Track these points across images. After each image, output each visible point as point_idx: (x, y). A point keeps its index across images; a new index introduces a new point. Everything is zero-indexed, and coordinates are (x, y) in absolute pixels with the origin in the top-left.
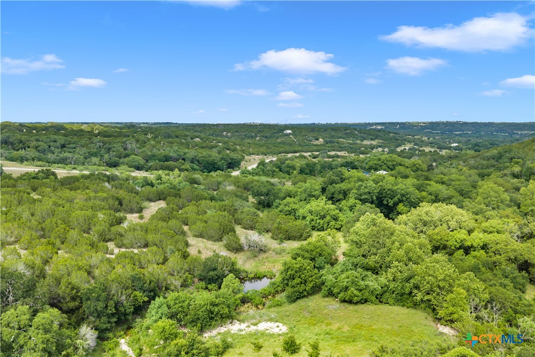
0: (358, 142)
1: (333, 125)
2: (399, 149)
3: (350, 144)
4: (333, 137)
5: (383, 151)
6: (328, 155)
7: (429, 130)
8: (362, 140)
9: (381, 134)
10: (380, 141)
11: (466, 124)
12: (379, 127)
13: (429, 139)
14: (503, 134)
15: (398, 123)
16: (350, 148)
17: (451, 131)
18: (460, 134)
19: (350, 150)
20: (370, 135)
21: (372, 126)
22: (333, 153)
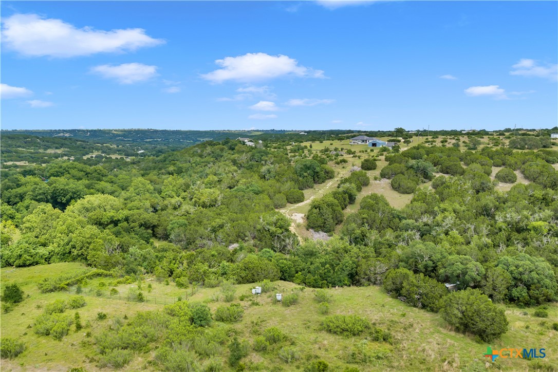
0: (41, 151)
1: (10, 132)
2: (85, 158)
3: (31, 153)
4: (10, 146)
5: (69, 159)
6: (4, 165)
7: (121, 138)
8: (45, 149)
9: (67, 142)
10: (66, 149)
11: (156, 131)
12: (67, 135)
13: (118, 146)
14: (188, 141)
15: (88, 131)
16: (31, 157)
17: (142, 139)
18: (150, 141)
19: (31, 159)
20: (54, 143)
21: (59, 133)
22: (10, 163)
